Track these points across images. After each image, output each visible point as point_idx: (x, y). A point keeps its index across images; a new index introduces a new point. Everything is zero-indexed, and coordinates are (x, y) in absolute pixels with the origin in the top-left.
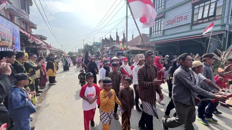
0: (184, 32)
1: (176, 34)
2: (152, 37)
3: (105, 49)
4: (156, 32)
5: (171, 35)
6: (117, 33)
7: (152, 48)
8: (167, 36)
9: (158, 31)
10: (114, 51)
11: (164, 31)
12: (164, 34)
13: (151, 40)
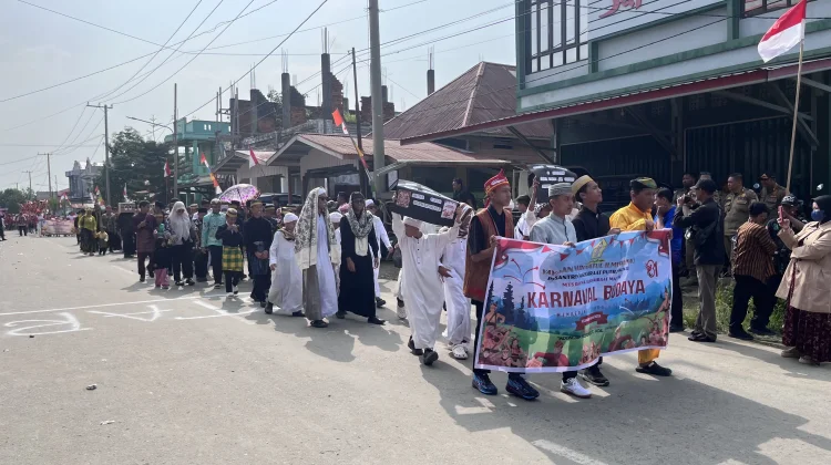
0: (698, 54)
1: (659, 63)
2: (534, 80)
3: (246, 162)
4: (551, 51)
5: (635, 69)
6: (325, 58)
7: (538, 149)
8: (611, 74)
9: (564, 48)
10: (302, 174)
11: (595, 45)
12: (594, 66)
13: (526, 104)
